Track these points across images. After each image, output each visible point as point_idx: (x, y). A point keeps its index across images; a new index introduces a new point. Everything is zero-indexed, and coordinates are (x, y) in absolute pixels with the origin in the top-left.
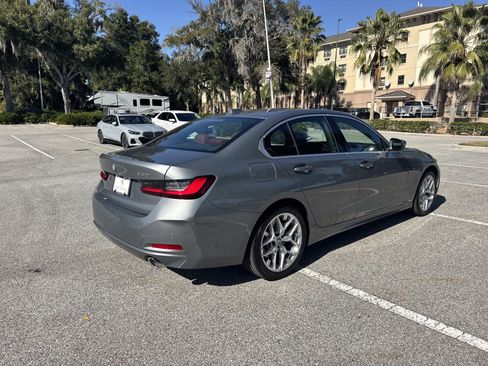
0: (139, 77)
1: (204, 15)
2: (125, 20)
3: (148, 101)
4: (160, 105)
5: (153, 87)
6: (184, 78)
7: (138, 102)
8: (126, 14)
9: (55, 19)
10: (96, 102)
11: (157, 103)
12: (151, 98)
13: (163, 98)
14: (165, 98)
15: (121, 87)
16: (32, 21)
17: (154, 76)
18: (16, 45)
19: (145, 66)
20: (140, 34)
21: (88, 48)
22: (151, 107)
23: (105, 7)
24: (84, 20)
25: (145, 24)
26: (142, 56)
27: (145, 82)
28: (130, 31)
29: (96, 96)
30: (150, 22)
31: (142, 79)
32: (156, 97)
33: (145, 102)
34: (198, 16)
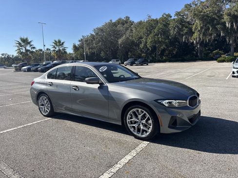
18: (236, 24)
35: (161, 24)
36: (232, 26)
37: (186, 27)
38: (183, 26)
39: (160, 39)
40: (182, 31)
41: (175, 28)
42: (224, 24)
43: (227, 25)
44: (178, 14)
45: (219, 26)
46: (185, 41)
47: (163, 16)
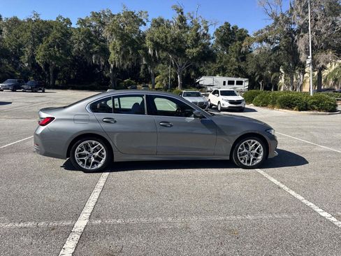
0: (232, 66)
1: (277, 20)
2: (229, 29)
3: (234, 82)
4: (242, 84)
5: (240, 72)
6: (262, 65)
7: (227, 83)
8: (229, 25)
9: (179, 35)
10: (200, 83)
11: (240, 83)
12: (236, 80)
13: (243, 80)
14: (246, 79)
15: (219, 73)
16: (166, 37)
17: (242, 65)
18: (158, 52)
19: (237, 58)
20: (237, 37)
21: (194, 50)
22: (235, 86)
23: (208, 24)
24: (194, 34)
25: (242, 30)
26: (236, 52)
27: (235, 69)
28: (230, 36)
29: (201, 79)
30: (245, 29)
31: (234, 67)
32: (239, 79)
33: (231, 83)
34: (273, 21)
35: (58, 31)
36: (154, 54)
37: (97, 44)
38: (92, 41)
39: (58, 55)
40: (92, 48)
41: (80, 42)
42: (146, 50)
43: (150, 51)
44: (82, 22)
45: (141, 52)
46: (96, 62)
47: (57, 19)
